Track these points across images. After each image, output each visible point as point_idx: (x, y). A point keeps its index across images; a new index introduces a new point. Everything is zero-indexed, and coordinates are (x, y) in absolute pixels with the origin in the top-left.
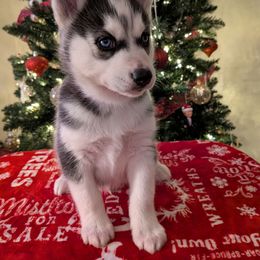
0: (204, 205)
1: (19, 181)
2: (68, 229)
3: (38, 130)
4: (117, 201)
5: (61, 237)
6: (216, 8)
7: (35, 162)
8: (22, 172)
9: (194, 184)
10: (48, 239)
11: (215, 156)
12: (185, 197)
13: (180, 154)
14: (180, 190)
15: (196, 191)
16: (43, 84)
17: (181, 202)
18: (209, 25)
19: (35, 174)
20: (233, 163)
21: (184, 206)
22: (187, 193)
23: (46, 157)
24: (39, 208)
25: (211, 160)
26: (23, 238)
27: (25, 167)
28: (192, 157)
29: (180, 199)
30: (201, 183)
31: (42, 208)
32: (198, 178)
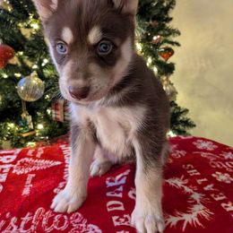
0: (223, 205)
6: (171, 19)
9: (199, 181)
11: (205, 150)
12: (196, 196)
14: (187, 189)
15: (206, 189)
16: (5, 76)
17: (195, 203)
18: (167, 33)
19: (4, 178)
20: (226, 157)
23: (14, 158)
25: (203, 155)
28: (183, 153)
29: (192, 199)
30: (205, 180)
31: (23, 224)
32: (198, 174)
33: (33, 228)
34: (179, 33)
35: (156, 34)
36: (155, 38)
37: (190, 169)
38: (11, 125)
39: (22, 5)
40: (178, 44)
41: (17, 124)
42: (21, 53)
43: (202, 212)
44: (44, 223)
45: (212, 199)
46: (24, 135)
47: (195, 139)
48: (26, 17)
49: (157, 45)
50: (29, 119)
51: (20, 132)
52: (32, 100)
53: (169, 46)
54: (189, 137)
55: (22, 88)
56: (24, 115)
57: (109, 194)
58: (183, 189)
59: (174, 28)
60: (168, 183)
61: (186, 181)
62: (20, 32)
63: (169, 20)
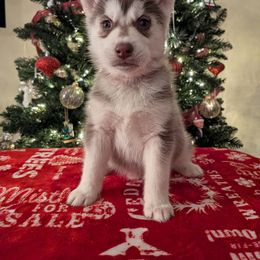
0: (235, 202)
1: (21, 174)
2: (84, 215)
4: (137, 194)
5: (76, 223)
6: (223, 32)
8: (25, 165)
9: (219, 183)
10: (59, 226)
11: (236, 161)
12: (211, 193)
13: (199, 158)
14: (205, 188)
16: (52, 86)
19: (40, 167)
20: (256, 167)
21: (213, 201)
22: (213, 190)
23: (51, 154)
25: (232, 163)
26: (30, 223)
27: (29, 161)
29: (206, 195)
30: (225, 183)
31: (51, 197)
32: (221, 178)
33: (59, 200)
36: (199, 51)
37: (214, 173)
38: (54, 132)
39: (67, 19)
41: (59, 131)
42: (69, 66)
43: (211, 204)
45: (226, 197)
46: (65, 142)
47: (229, 151)
48: (71, 31)
50: (71, 127)
51: (61, 139)
52: (73, 107)
55: (64, 96)
56: (65, 123)
57: (128, 184)
59: (225, 41)
61: (206, 182)
62: (66, 45)
63: (220, 32)
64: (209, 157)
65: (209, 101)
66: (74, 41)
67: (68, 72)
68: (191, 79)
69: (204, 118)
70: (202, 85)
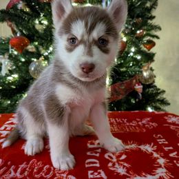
3: (15, 98)
6: (154, 17)
7: (12, 123)
9: (166, 149)
11: (174, 124)
13: (144, 122)
14: (155, 155)
15: (171, 155)
16: (23, 60)
17: (160, 167)
21: (164, 170)
22: (163, 157)
24: (15, 171)
25: (172, 127)
28: (155, 125)
29: (158, 164)
30: (171, 148)
32: (167, 143)
33: (26, 173)
34: (160, 29)
35: (139, 29)
36: (138, 32)
37: (160, 138)
39: (34, 6)
40: (158, 37)
42: (37, 43)
43: (164, 175)
44: (35, 170)
45: (175, 165)
47: (167, 114)
49: (140, 38)
53: (151, 39)
54: (162, 112)
55: (33, 69)
57: (89, 153)
58: (152, 154)
59: (156, 24)
60: (140, 149)
61: (155, 148)
62: (34, 27)
63: (152, 18)
64: (152, 121)
65: (146, 71)
66: (40, 23)
67: (37, 48)
68: (132, 54)
69: (142, 84)
70: (139, 57)
